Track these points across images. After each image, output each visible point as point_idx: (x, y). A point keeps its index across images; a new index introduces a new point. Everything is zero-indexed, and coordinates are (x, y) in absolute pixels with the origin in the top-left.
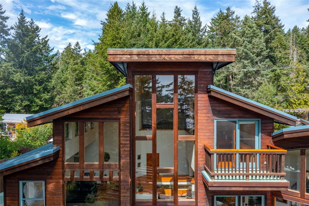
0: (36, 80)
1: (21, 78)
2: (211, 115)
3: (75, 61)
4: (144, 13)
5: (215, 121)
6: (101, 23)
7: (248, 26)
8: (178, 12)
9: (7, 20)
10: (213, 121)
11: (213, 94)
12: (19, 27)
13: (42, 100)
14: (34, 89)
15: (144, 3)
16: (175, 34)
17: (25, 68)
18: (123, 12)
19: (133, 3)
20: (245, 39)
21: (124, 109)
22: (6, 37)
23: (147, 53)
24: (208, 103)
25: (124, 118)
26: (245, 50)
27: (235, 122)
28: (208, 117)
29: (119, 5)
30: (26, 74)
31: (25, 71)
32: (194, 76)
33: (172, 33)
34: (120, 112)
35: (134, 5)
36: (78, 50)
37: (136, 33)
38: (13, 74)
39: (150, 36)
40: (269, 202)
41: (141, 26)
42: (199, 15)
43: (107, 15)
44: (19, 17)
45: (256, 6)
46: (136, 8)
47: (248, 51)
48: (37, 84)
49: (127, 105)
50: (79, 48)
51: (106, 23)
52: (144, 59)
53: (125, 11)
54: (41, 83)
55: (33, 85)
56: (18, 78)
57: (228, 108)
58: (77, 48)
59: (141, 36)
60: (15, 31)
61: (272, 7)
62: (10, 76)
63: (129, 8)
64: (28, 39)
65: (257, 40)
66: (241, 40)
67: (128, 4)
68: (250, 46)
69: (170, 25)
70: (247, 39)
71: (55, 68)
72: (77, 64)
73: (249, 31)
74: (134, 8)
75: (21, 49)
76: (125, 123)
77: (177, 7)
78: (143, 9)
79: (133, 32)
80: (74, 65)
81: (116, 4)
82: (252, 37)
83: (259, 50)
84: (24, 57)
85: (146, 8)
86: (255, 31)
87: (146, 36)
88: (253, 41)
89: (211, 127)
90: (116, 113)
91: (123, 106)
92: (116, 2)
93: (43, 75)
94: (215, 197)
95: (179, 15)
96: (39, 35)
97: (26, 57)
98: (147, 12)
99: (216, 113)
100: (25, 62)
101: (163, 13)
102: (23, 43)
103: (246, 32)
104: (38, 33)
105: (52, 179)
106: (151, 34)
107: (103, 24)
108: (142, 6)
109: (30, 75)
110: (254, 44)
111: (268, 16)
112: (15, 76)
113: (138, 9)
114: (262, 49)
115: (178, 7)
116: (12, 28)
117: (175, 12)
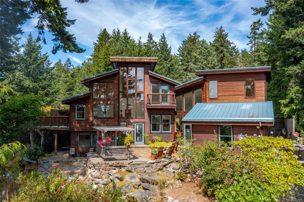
0: (40, 87)
1: (30, 84)
2: (150, 83)
3: (66, 75)
4: (126, 37)
5: (152, 85)
6: (93, 43)
7: (205, 48)
8: (150, 37)
9: (20, 40)
10: (151, 85)
11: (150, 74)
12: (28, 46)
13: (44, 102)
14: (38, 93)
15: (126, 30)
16: (147, 52)
17: (32, 77)
18: (110, 36)
19: (118, 29)
20: (202, 57)
21: (116, 78)
22: (17, 53)
23: (124, 58)
24: (149, 78)
25: (116, 82)
26: (202, 65)
27: (159, 86)
28: (149, 84)
29: (107, 31)
30: (32, 81)
31: (31, 80)
32: (143, 68)
33: (145, 52)
34: (114, 79)
35: (118, 31)
36: (69, 65)
37: (120, 52)
38: (24, 81)
39: (130, 53)
40: (173, 117)
41: (123, 46)
42: (166, 40)
43: (98, 38)
44: (28, 38)
45: (217, 32)
46: (120, 33)
47: (204, 66)
48: (41, 89)
49: (117, 77)
50: (70, 63)
51: (97, 44)
52: (124, 60)
53: (112, 35)
54: (43, 88)
55: (38, 90)
56: (28, 84)
57: (156, 80)
58: (68, 63)
59: (123, 53)
60: (25, 48)
61: (226, 33)
62: (22, 82)
63: (114, 33)
64: (35, 55)
65: (211, 57)
66: (199, 57)
67: (114, 30)
68: (205, 62)
69: (145, 46)
70: (203, 57)
71: (53, 78)
72: (68, 76)
73: (205, 51)
74: (118, 32)
75: (29, 62)
76: (116, 83)
77: (149, 33)
78: (125, 33)
79: (118, 51)
80: (66, 77)
81: (105, 30)
82: (207, 56)
83: (212, 65)
84: (31, 68)
85: (127, 33)
86: (209, 51)
87: (127, 53)
88: (208, 58)
89: (150, 88)
90: (113, 80)
91: (116, 77)
92: (105, 29)
93: (45, 83)
94: (152, 115)
95: (151, 39)
96: (41, 51)
97: (33, 68)
98: (128, 36)
99: (152, 82)
100: (32, 72)
101: (140, 37)
102: (31, 58)
103: (203, 52)
104: (40, 50)
105: (88, 104)
106: (130, 52)
107: (95, 44)
108: (124, 31)
109: (35, 82)
110: (209, 61)
111: (222, 40)
112: (26, 82)
113: (121, 33)
114: (215, 64)
115: (151, 33)
116: (23, 46)
117: (148, 37)
